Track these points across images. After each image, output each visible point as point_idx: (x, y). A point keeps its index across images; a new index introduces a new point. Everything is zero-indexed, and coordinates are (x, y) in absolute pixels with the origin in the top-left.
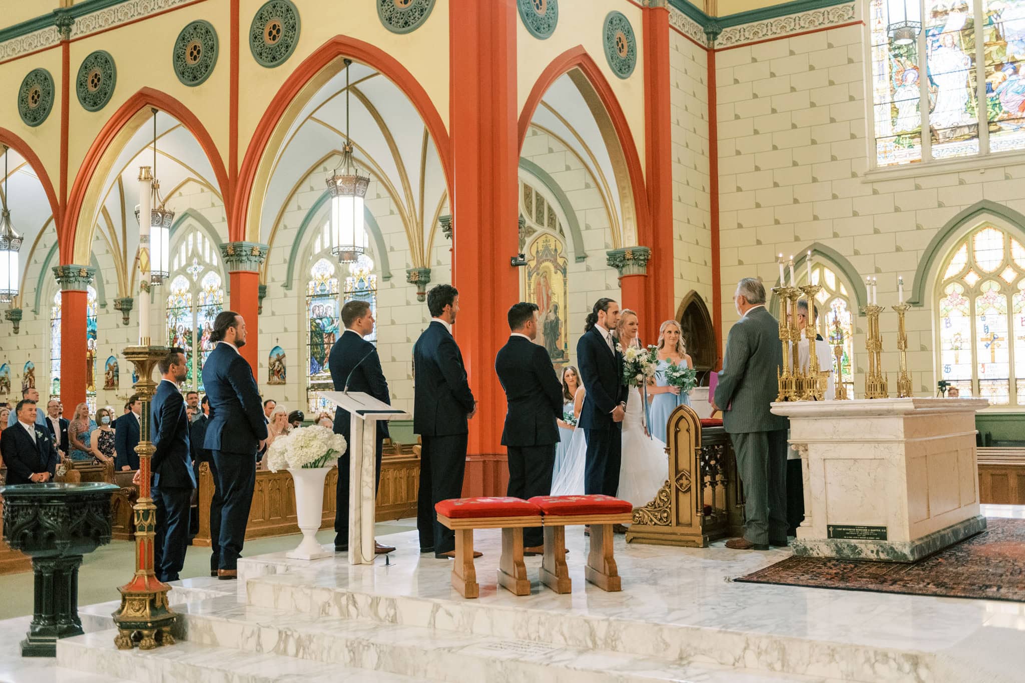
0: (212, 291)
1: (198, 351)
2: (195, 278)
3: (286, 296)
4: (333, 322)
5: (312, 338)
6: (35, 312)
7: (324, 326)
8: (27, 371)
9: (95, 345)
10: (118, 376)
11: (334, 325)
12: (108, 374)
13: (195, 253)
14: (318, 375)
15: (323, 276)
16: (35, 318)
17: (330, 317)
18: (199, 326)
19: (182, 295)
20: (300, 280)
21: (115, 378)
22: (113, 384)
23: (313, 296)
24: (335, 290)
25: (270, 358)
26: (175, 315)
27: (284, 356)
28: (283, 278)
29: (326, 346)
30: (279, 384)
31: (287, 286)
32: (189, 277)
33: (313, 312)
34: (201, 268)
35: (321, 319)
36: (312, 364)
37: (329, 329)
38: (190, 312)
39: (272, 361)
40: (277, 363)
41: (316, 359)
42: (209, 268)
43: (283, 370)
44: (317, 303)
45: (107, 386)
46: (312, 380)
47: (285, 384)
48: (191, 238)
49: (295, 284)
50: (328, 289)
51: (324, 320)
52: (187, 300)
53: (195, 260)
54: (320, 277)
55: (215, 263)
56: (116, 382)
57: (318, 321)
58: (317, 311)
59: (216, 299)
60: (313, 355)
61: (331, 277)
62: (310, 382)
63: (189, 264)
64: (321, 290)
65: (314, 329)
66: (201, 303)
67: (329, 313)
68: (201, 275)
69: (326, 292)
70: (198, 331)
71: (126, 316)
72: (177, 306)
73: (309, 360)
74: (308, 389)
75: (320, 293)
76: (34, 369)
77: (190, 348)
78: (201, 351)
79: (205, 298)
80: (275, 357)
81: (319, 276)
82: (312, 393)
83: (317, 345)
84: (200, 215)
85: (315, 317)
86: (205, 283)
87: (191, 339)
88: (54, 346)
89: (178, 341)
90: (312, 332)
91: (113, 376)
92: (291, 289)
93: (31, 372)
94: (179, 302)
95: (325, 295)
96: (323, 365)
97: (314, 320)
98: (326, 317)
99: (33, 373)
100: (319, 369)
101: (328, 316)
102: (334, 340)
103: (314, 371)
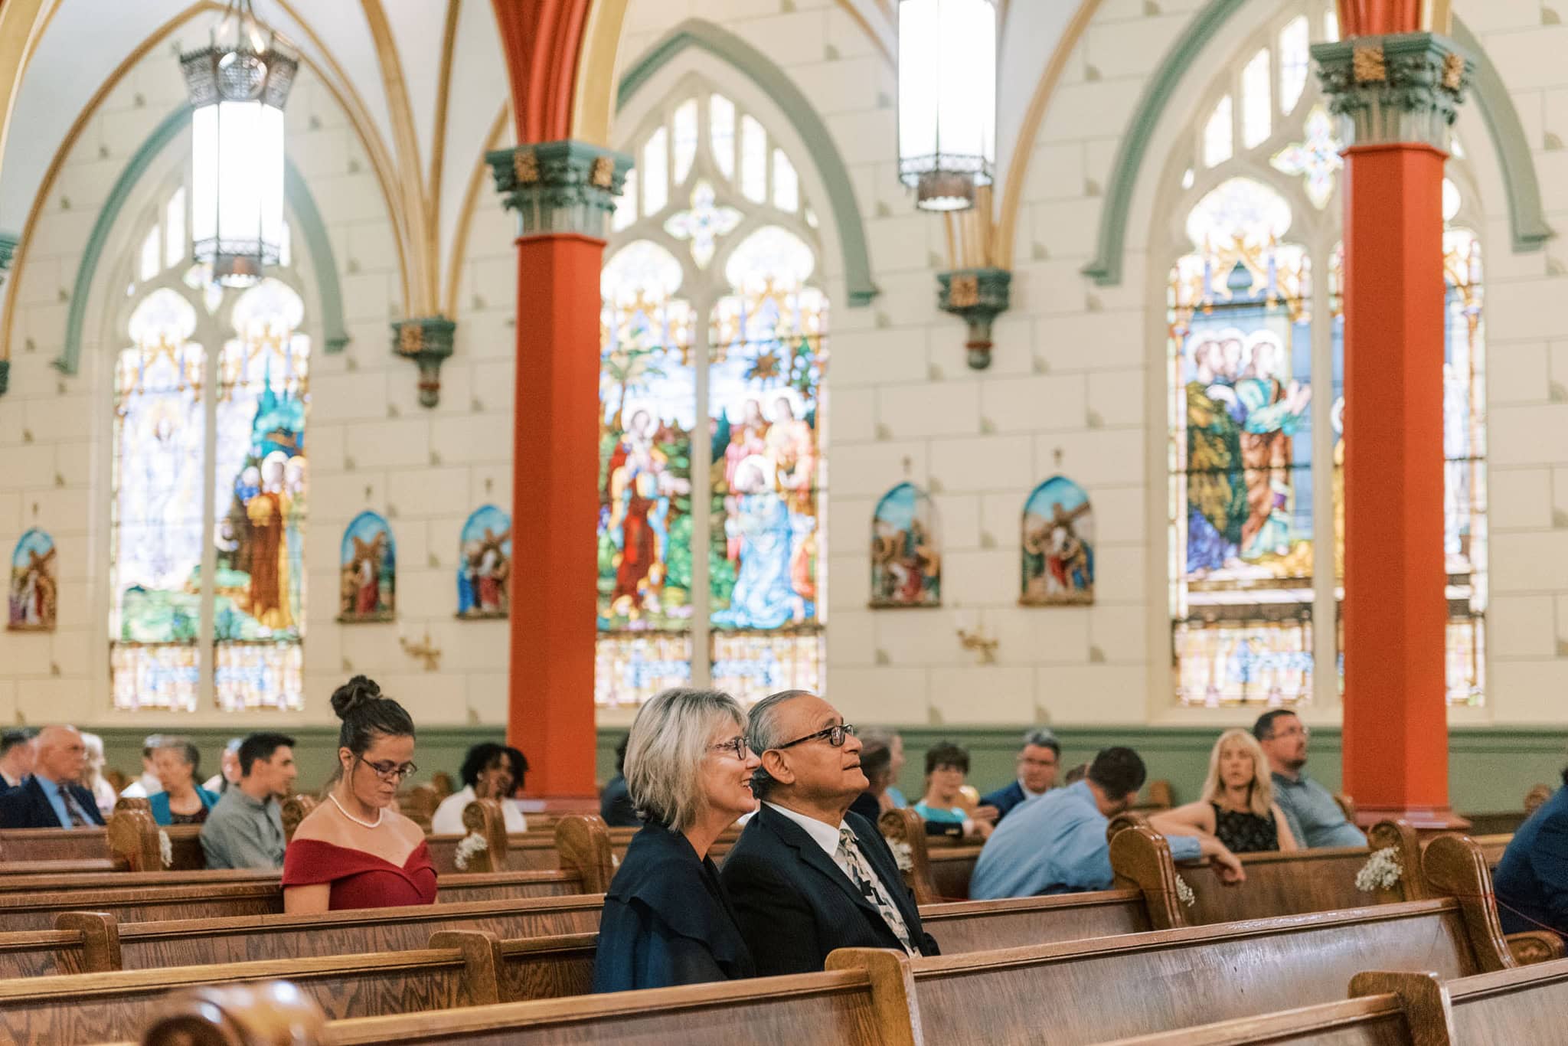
0: (771, 294)
1: (715, 494)
2: (702, 254)
3: (1092, 306)
4: (1280, 394)
5: (1191, 448)
6: (64, 366)
7: (1243, 409)
8: (24, 562)
9: (291, 476)
10: (392, 578)
11: (1284, 406)
12: (356, 568)
13: (703, 167)
14: (1220, 574)
15: (1239, 241)
16: (62, 389)
17: (1270, 377)
18: (716, 414)
19: (649, 309)
20: (1149, 251)
21: (384, 585)
22: (373, 603)
23: (1199, 309)
24: (1292, 287)
25: (1025, 515)
27: (1085, 508)
28: (1086, 245)
29: (1250, 476)
30: (1070, 603)
31: (1103, 272)
32: (681, 249)
33: (1198, 361)
34: (731, 218)
35: (1231, 385)
36: (1194, 536)
37: (1266, 418)
38: (684, 362)
39: (1034, 526)
40: (1059, 535)
41: (1210, 519)
42: (759, 216)
43: (1082, 558)
44: (1222, 329)
45: (351, 609)
46: (1190, 591)
47: (1089, 603)
48: (685, 117)
49: (1134, 265)
50: (1260, 282)
51: (1244, 389)
52: (669, 328)
53: (704, 192)
54: (1230, 244)
55: (787, 199)
56: (384, 598)
57: (1219, 392)
58: (1214, 359)
59: (787, 320)
60: (1199, 506)
61: (1273, 241)
62: (1181, 601)
63: (679, 200)
64: (1234, 288)
65: (1200, 418)
66: (726, 333)
67: (1264, 365)
68: (724, 244)
69: (1252, 294)
70: (714, 429)
71: (431, 379)
72: (629, 345)
73: (1183, 524)
74: (1175, 623)
75: (1227, 296)
76: (52, 552)
77: (682, 486)
79: (742, 319)
80: (1044, 514)
81: (1222, 239)
82: (1191, 638)
83: (1213, 471)
84: (734, 40)
85: (1205, 376)
86: (740, 269)
87: (685, 453)
89: (631, 462)
90: (1192, 429)
91: (377, 578)
92: (1117, 282)
93: (39, 565)
94: (637, 332)
95: (1248, 305)
96: (1237, 541)
97: (1202, 389)
98: (1255, 379)
99: (50, 567)
100: (1221, 556)
101: (1261, 374)
102: (1286, 456)
103: (1201, 559)
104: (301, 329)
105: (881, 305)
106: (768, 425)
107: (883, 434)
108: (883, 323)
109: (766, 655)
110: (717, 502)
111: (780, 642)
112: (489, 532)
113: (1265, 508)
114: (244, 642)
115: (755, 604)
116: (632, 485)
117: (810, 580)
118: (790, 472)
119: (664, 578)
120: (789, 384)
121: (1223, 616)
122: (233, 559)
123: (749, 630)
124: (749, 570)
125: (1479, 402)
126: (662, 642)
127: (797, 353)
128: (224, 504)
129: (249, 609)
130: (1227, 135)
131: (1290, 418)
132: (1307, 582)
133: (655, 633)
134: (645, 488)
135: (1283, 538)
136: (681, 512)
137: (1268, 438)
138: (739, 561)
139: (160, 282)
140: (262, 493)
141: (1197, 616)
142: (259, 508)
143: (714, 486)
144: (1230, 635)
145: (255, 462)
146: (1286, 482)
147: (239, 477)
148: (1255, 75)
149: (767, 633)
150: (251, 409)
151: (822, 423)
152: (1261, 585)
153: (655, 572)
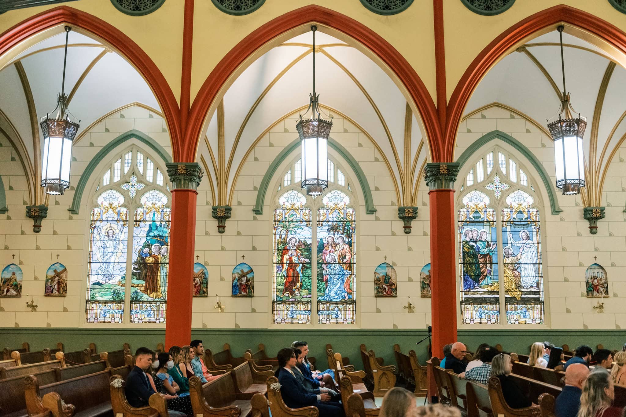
1: (318, 263)
4: (488, 245)
5: (464, 257)
6: (73, 211)
7: (479, 248)
8: (52, 273)
10: (207, 283)
11: (489, 248)
14: (473, 290)
15: (477, 205)
16: (71, 218)
17: (486, 240)
18: (319, 240)
19: (297, 209)
21: (202, 286)
22: (199, 291)
23: (465, 222)
24: (491, 218)
25: (421, 273)
26: (287, 229)
29: (481, 265)
33: (466, 235)
35: (475, 242)
36: (465, 280)
37: (485, 251)
38: (308, 225)
39: (424, 276)
41: (470, 276)
46: (465, 294)
50: (482, 216)
51: (478, 243)
54: (474, 206)
56: (204, 290)
57: (471, 243)
58: (470, 235)
60: (467, 273)
61: (486, 207)
62: (463, 297)
64: (475, 217)
65: (466, 250)
66: (322, 218)
67: (484, 237)
69: (480, 219)
71: (222, 225)
72: (289, 219)
73: (462, 277)
74: (461, 303)
75: (473, 219)
76: (64, 271)
78: (322, 264)
79: (327, 215)
80: (426, 273)
81: (472, 205)
83: (471, 264)
85: (468, 239)
88: (94, 249)
90: (464, 252)
91: (201, 283)
93: (58, 275)
94: (292, 216)
95: (479, 222)
96: (478, 282)
97: (467, 242)
98: (481, 241)
99: (63, 276)
100: (474, 285)
101: (483, 240)
102: (490, 261)
103: (468, 287)
104: (167, 206)
105: (377, 214)
106: (336, 245)
107: (378, 249)
108: (377, 219)
109: (336, 309)
110: (320, 265)
111: (341, 306)
112: (242, 271)
113: (485, 274)
114: (143, 302)
115: (332, 294)
116: (290, 259)
117: (350, 289)
118: (344, 258)
119: (301, 286)
120: (343, 234)
121: (474, 301)
122: (138, 276)
123: (330, 302)
124: (330, 285)
125: (540, 250)
126: (301, 305)
127: (345, 226)
128: (135, 258)
129: (145, 291)
130: (472, 179)
131: (491, 251)
132: (498, 293)
133: (299, 302)
134: (295, 260)
135: (490, 281)
136: (307, 268)
137: (485, 256)
138: (327, 282)
139: (111, 187)
140: (150, 255)
141: (467, 301)
142: (150, 260)
143: (318, 261)
144: (477, 306)
145: (148, 246)
146: (491, 268)
147: (142, 250)
148: (480, 166)
149: (336, 303)
150: (147, 229)
151: (354, 245)
152: (485, 293)
153: (298, 285)
